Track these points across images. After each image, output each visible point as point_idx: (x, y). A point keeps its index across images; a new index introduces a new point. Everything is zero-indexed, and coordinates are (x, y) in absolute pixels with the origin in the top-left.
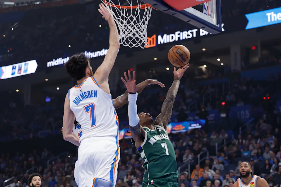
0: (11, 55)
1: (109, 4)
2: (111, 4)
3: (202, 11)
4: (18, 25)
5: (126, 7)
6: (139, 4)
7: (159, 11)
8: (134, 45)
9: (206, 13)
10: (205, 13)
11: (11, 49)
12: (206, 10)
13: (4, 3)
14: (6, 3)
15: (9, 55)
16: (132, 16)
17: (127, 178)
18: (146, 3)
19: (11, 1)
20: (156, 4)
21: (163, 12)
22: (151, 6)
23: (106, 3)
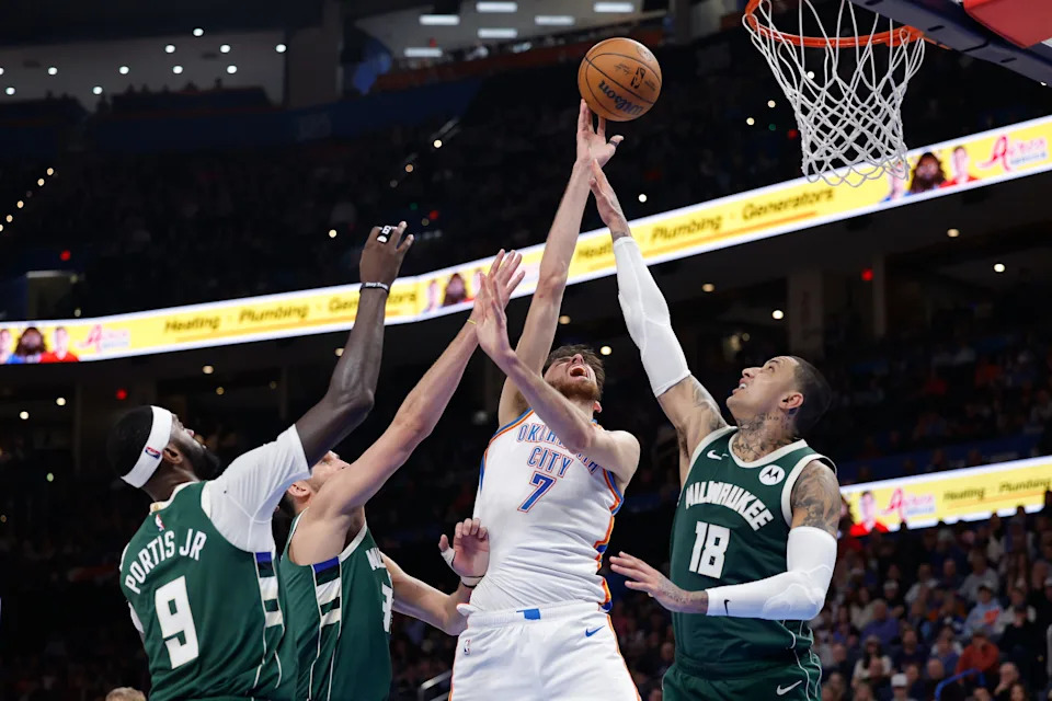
0: (438, 234)
1: (771, 33)
4: (455, 131)
11: (433, 215)
13: (403, 53)
14: (412, 52)
15: (427, 236)
17: (866, 666)
19: (431, 44)
20: (940, 27)
21: (968, 53)
22: (922, 33)
23: (760, 29)
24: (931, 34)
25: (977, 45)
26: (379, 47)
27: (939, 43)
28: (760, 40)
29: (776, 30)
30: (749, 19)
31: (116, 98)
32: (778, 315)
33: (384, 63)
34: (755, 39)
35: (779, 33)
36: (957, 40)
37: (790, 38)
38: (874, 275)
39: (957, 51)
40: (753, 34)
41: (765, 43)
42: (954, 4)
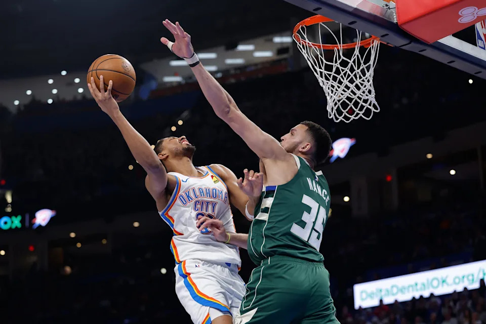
3: (474, 43)
4: (189, 116)
7: (395, 47)
8: (352, 117)
9: (483, 46)
10: (480, 47)
12: (482, 40)
13: (162, 80)
14: (168, 79)
19: (176, 75)
20: (387, 35)
21: (401, 48)
22: (379, 38)
23: (301, 41)
24: (382, 38)
25: (407, 43)
26: (151, 77)
27: (388, 43)
28: (301, 47)
29: (308, 42)
30: (295, 36)
32: (346, 199)
33: (153, 85)
34: (299, 46)
35: (310, 43)
36: (396, 41)
37: (316, 45)
38: (392, 178)
39: (397, 47)
40: (298, 44)
41: (304, 49)
42: (393, 23)
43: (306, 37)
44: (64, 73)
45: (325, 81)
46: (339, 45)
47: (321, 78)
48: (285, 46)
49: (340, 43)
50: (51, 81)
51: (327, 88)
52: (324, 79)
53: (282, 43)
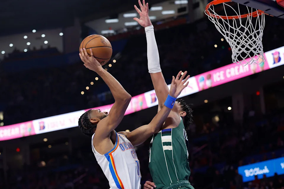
1: (214, 16)
2: (216, 16)
5: (234, 17)
6: (250, 12)
7: (275, 17)
14: (104, 32)
16: (243, 26)
18: (257, 10)
19: (110, 29)
20: (270, 9)
21: (279, 17)
22: (264, 12)
23: (211, 15)
24: (266, 11)
25: (282, 14)
27: (270, 15)
28: (211, 18)
30: (207, 12)
31: (10, 55)
32: (230, 108)
34: (210, 18)
36: (276, 13)
38: (260, 93)
39: (276, 17)
40: (209, 16)
42: (273, 1)
43: (214, 11)
44: (34, 31)
45: (230, 39)
46: (238, 16)
47: (227, 37)
48: (183, 6)
49: (239, 15)
50: (26, 37)
51: (232, 43)
52: (229, 38)
53: (181, 5)
